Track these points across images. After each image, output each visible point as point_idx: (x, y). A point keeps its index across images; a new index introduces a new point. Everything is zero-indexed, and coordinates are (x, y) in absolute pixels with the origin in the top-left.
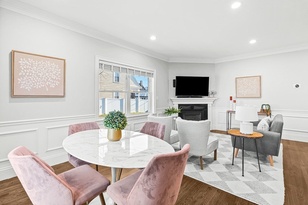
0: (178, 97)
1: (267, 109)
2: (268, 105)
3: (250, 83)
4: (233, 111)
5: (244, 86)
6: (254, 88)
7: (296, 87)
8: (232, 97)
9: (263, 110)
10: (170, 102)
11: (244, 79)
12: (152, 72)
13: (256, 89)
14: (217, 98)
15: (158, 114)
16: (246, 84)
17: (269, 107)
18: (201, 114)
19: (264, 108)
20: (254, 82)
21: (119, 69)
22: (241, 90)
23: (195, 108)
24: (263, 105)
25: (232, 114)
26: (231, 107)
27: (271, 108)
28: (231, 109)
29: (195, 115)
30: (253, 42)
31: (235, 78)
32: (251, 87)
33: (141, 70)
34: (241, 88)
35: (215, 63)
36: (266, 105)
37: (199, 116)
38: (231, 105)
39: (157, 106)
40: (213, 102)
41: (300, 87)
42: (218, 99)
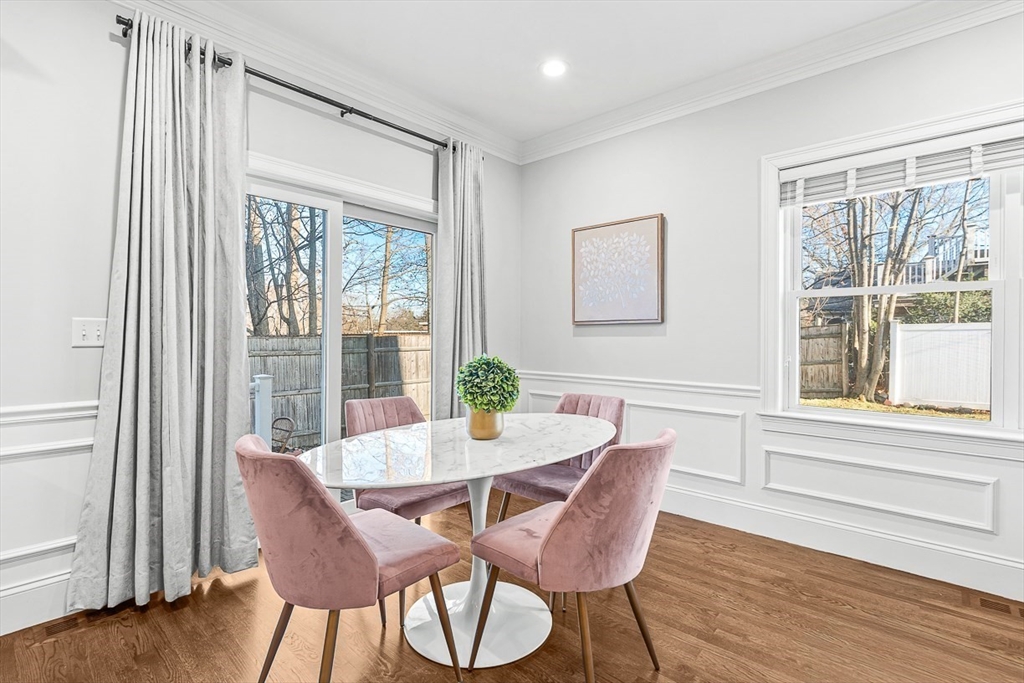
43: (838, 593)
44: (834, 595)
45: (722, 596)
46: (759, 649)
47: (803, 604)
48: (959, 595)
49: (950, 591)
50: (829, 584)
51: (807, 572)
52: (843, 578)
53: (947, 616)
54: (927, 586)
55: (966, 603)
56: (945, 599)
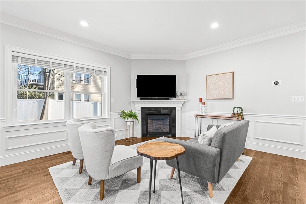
0: (140, 99)
1: (239, 112)
2: (241, 108)
3: (221, 81)
4: (202, 115)
5: (215, 85)
6: (226, 87)
7: (276, 84)
8: (201, 98)
9: (235, 114)
10: (132, 104)
11: (215, 77)
12: (103, 70)
13: (228, 89)
14: (186, 100)
15: (113, 119)
16: (217, 82)
17: (240, 110)
18: (169, 118)
19: (236, 111)
20: (226, 80)
21: (49, 64)
22: (212, 90)
23: (163, 111)
24: (234, 108)
25: (203, 119)
26: (201, 110)
27: (243, 112)
28: (201, 112)
29: (163, 120)
30: (215, 25)
31: (206, 76)
32: (223, 86)
33: (86, 67)
34: (212, 88)
35: (186, 59)
36: (237, 108)
37: (168, 121)
38: (201, 108)
39: (111, 109)
40: (182, 105)
41: (280, 85)
42: (188, 101)
43: (41, 165)
44: (40, 166)
45: (10, 183)
46: (33, 184)
47: (35, 171)
48: (62, 154)
49: (60, 154)
50: (38, 165)
51: (29, 166)
52: (39, 162)
53: (63, 158)
54: (56, 156)
55: (64, 155)
56: (61, 156)
